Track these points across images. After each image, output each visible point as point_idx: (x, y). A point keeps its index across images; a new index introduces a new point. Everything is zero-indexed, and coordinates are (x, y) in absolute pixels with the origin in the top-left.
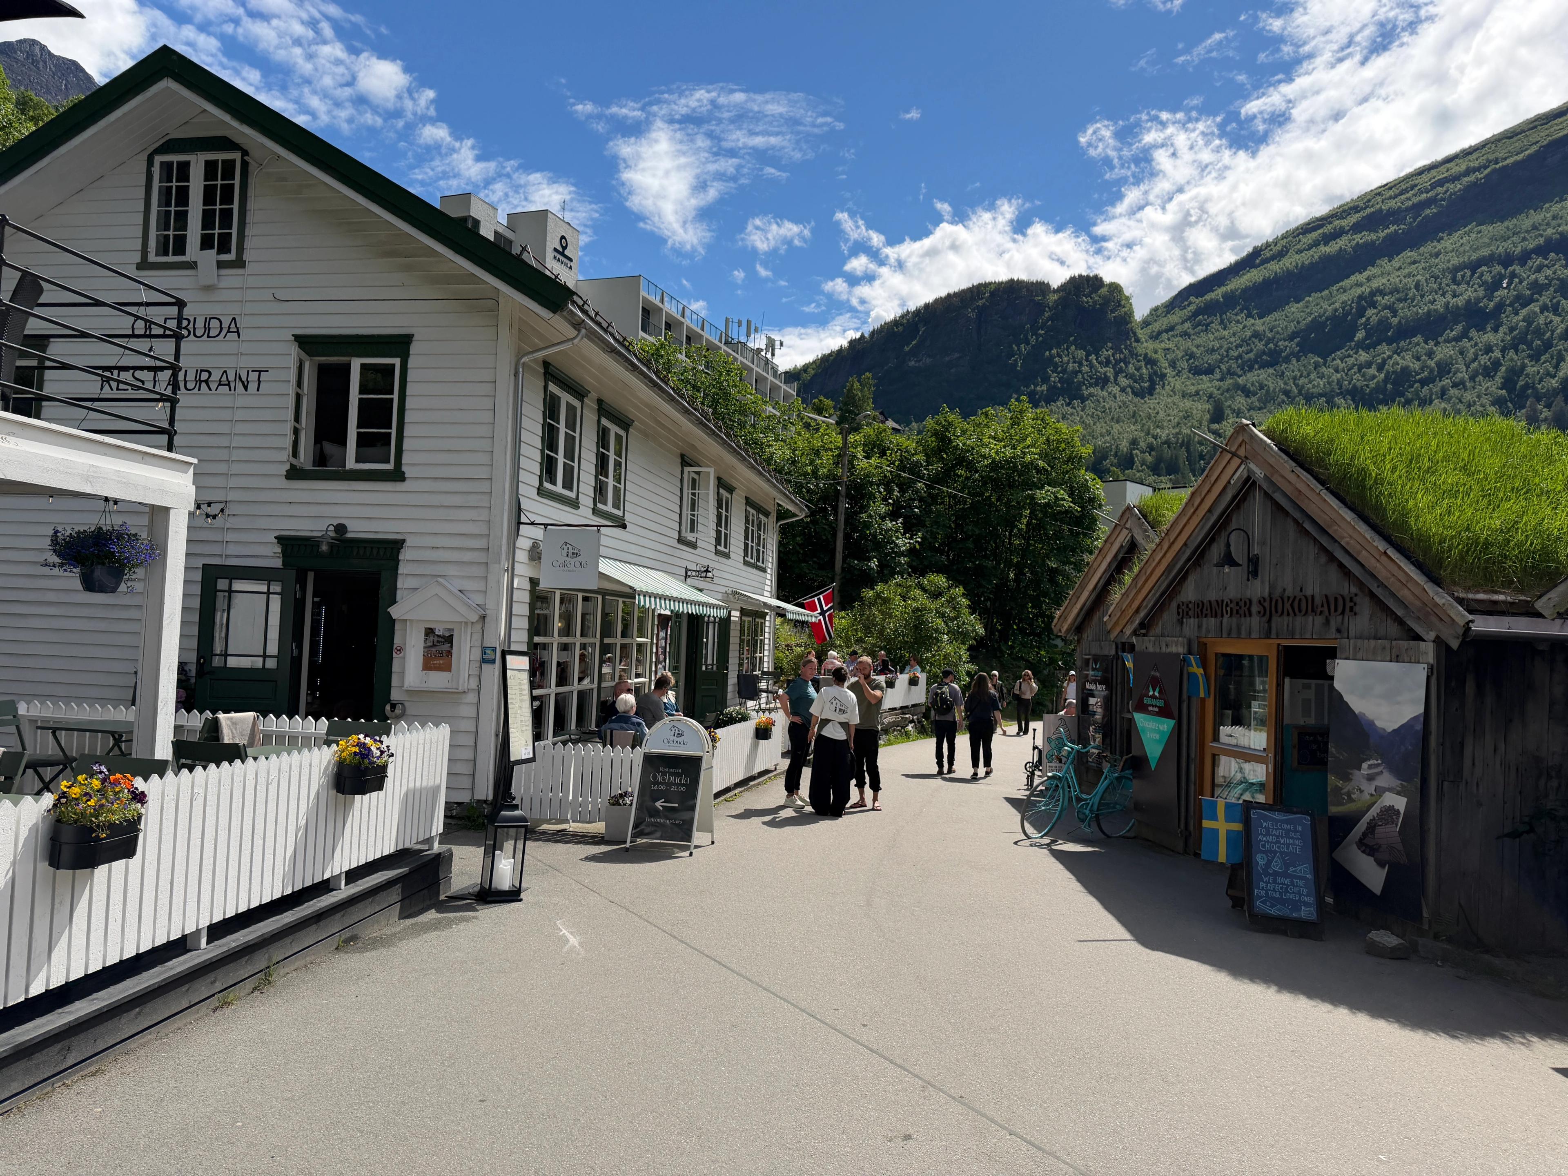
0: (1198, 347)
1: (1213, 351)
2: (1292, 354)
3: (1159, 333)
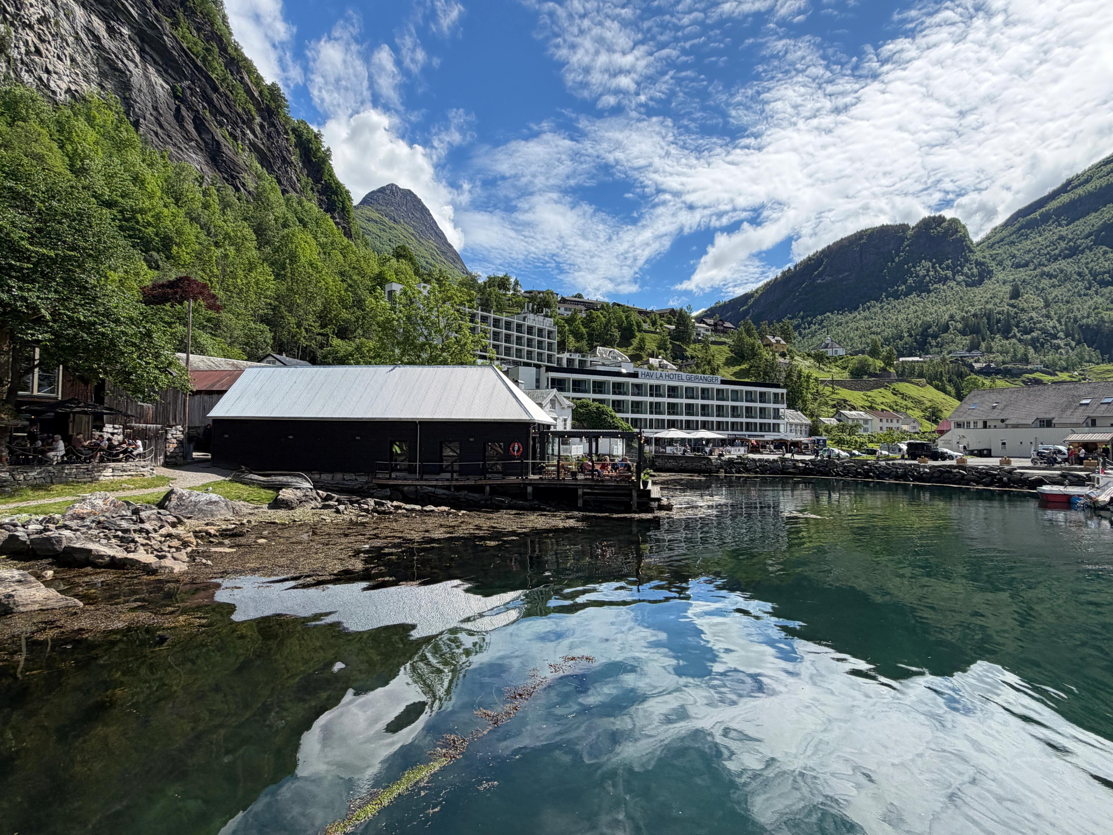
0: (1018, 250)
1: (1030, 251)
2: (1087, 247)
3: (993, 244)
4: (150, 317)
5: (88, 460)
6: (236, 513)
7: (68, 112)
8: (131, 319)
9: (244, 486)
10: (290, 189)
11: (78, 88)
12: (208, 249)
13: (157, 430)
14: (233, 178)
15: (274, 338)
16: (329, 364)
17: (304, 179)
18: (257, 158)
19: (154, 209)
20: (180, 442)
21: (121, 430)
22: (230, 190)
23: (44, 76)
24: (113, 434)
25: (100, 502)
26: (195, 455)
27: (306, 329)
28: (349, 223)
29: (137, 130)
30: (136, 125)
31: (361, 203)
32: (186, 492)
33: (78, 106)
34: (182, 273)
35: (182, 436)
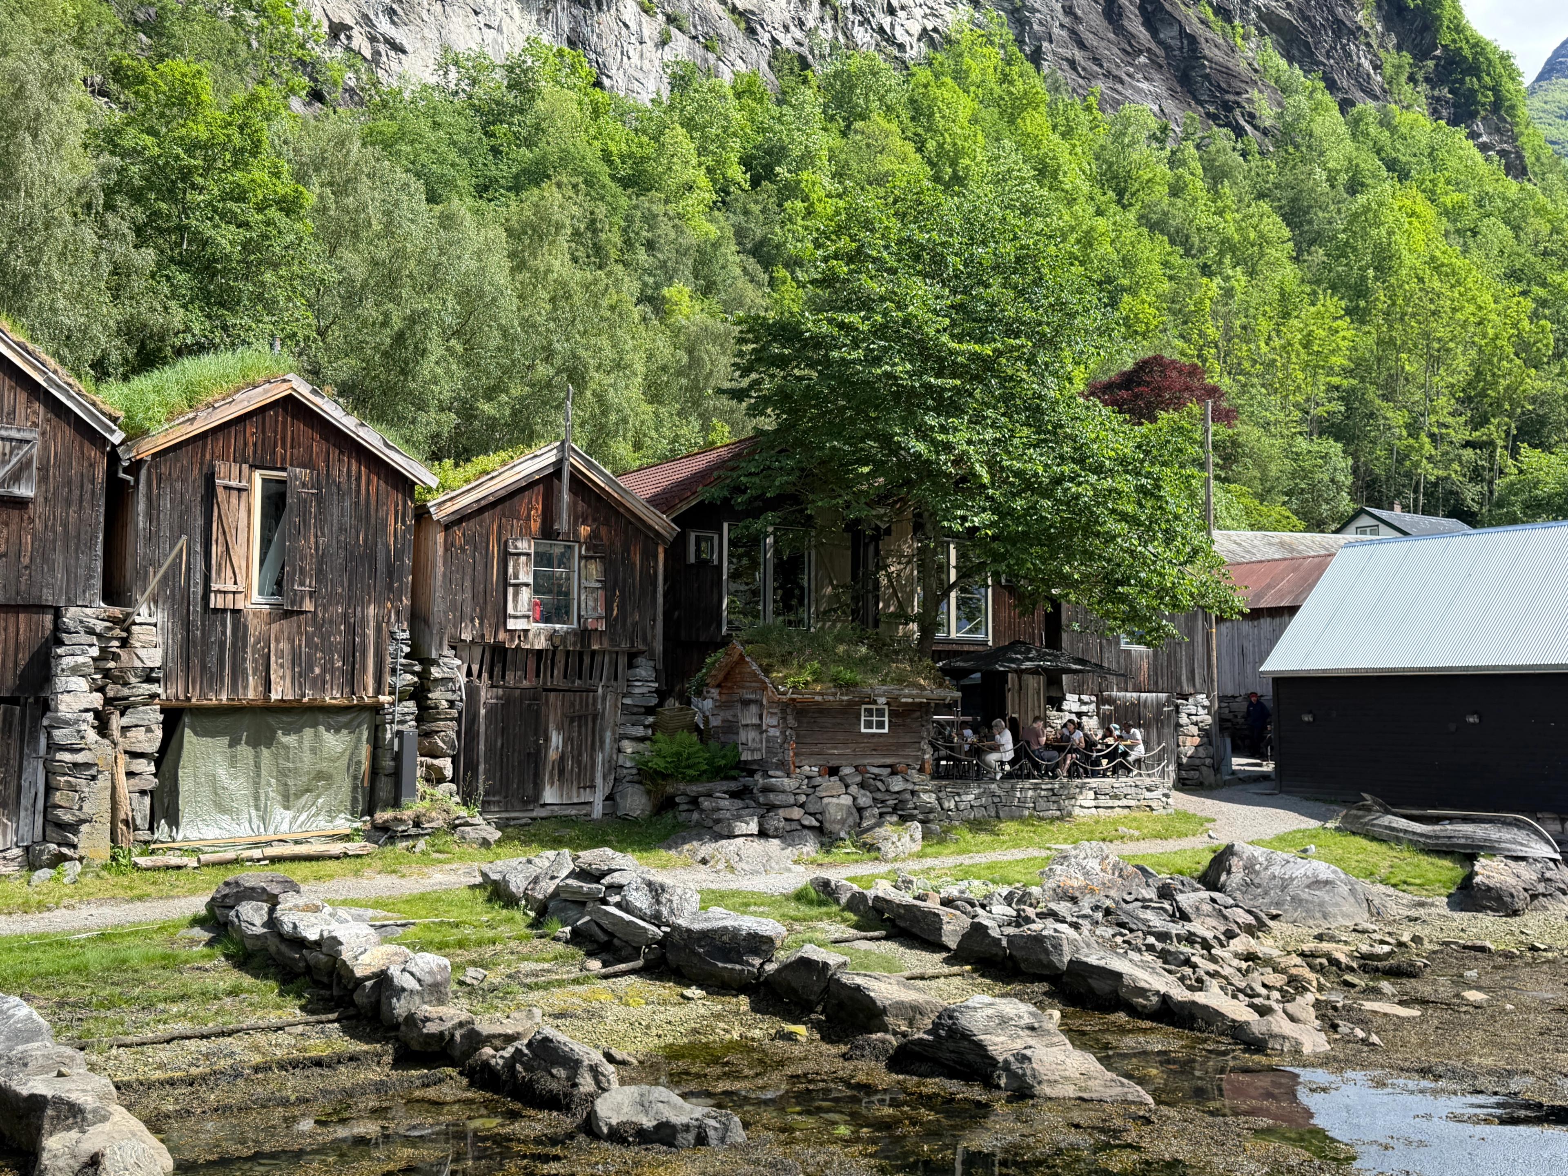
4: (1155, 452)
5: (1052, 772)
6: (1376, 914)
7: (923, 75)
8: (1123, 461)
9: (1374, 846)
10: (1359, 94)
11: (938, 23)
12: (1189, 286)
13: (1160, 705)
14: (1228, 107)
15: (1355, 470)
16: (1513, 520)
17: (1391, 59)
18: (1277, 45)
19: (1080, 224)
20: (1205, 734)
21: (1093, 707)
22: (1222, 137)
23: (886, 21)
24: (1079, 715)
25: (1093, 864)
26: (1238, 763)
27: (1432, 436)
28: (1514, 138)
29: (1038, 68)
30: (1036, 58)
31: (1541, 77)
32: (1259, 853)
33: (940, 57)
34: (1144, 350)
35: (1209, 720)
